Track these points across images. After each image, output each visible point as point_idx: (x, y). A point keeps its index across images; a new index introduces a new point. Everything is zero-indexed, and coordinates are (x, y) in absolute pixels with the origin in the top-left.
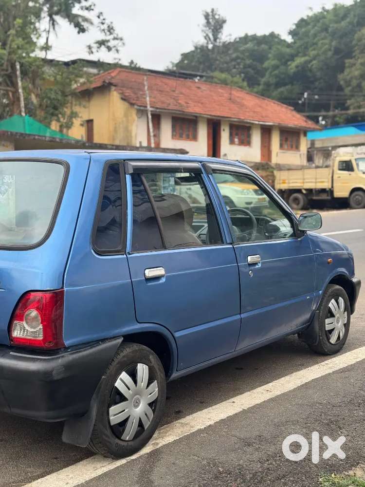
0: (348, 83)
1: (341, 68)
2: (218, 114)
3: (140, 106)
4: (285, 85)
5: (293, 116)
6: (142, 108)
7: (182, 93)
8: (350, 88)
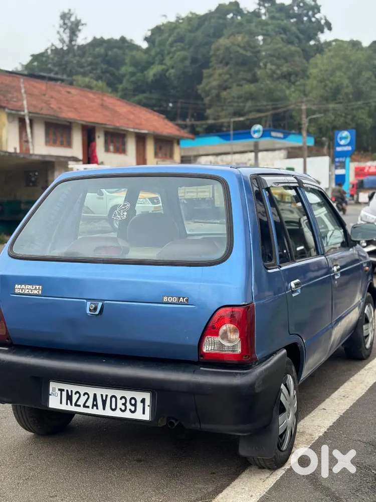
0: (207, 93)
1: (199, 79)
2: (92, 120)
3: (12, 110)
4: (144, 92)
5: (166, 124)
6: (13, 112)
7: (52, 97)
8: (209, 98)
